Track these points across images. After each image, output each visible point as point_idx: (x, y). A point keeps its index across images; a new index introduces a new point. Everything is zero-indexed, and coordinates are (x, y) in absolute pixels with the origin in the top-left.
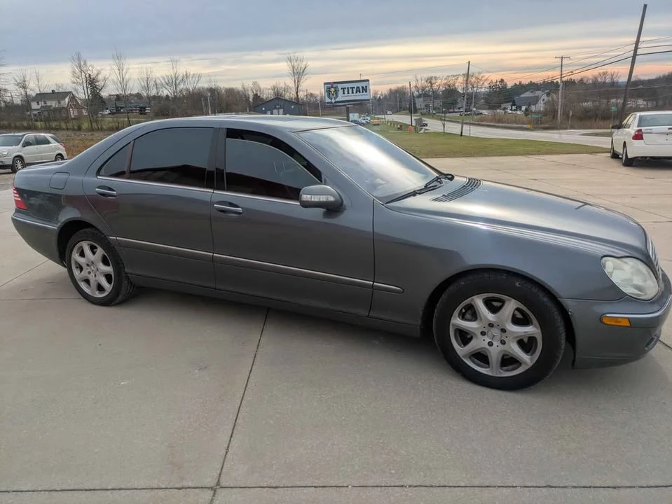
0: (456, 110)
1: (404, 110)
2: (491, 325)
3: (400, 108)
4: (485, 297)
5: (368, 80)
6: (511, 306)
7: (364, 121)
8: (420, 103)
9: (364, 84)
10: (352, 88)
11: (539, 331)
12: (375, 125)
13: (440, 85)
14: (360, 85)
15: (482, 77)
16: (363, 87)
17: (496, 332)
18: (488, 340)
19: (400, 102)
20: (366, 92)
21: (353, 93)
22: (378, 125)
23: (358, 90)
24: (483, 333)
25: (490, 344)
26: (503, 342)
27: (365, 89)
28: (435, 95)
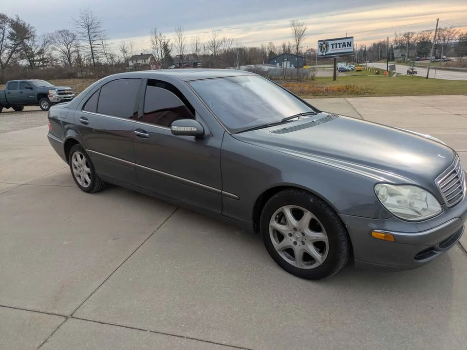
0: (428, 58)
1: (383, 59)
2: (295, 229)
3: (381, 57)
4: (291, 208)
5: (352, 37)
6: (308, 216)
7: (349, 69)
8: (397, 53)
9: (349, 40)
10: (340, 44)
11: (326, 237)
12: (357, 71)
13: (415, 38)
14: (346, 41)
15: (453, 31)
16: (348, 43)
17: (298, 234)
18: (294, 240)
19: (381, 52)
20: (350, 46)
21: (340, 47)
22: (361, 71)
23: (344, 45)
24: (290, 235)
25: (295, 243)
26: (303, 243)
27: (350, 44)
28: (410, 46)
